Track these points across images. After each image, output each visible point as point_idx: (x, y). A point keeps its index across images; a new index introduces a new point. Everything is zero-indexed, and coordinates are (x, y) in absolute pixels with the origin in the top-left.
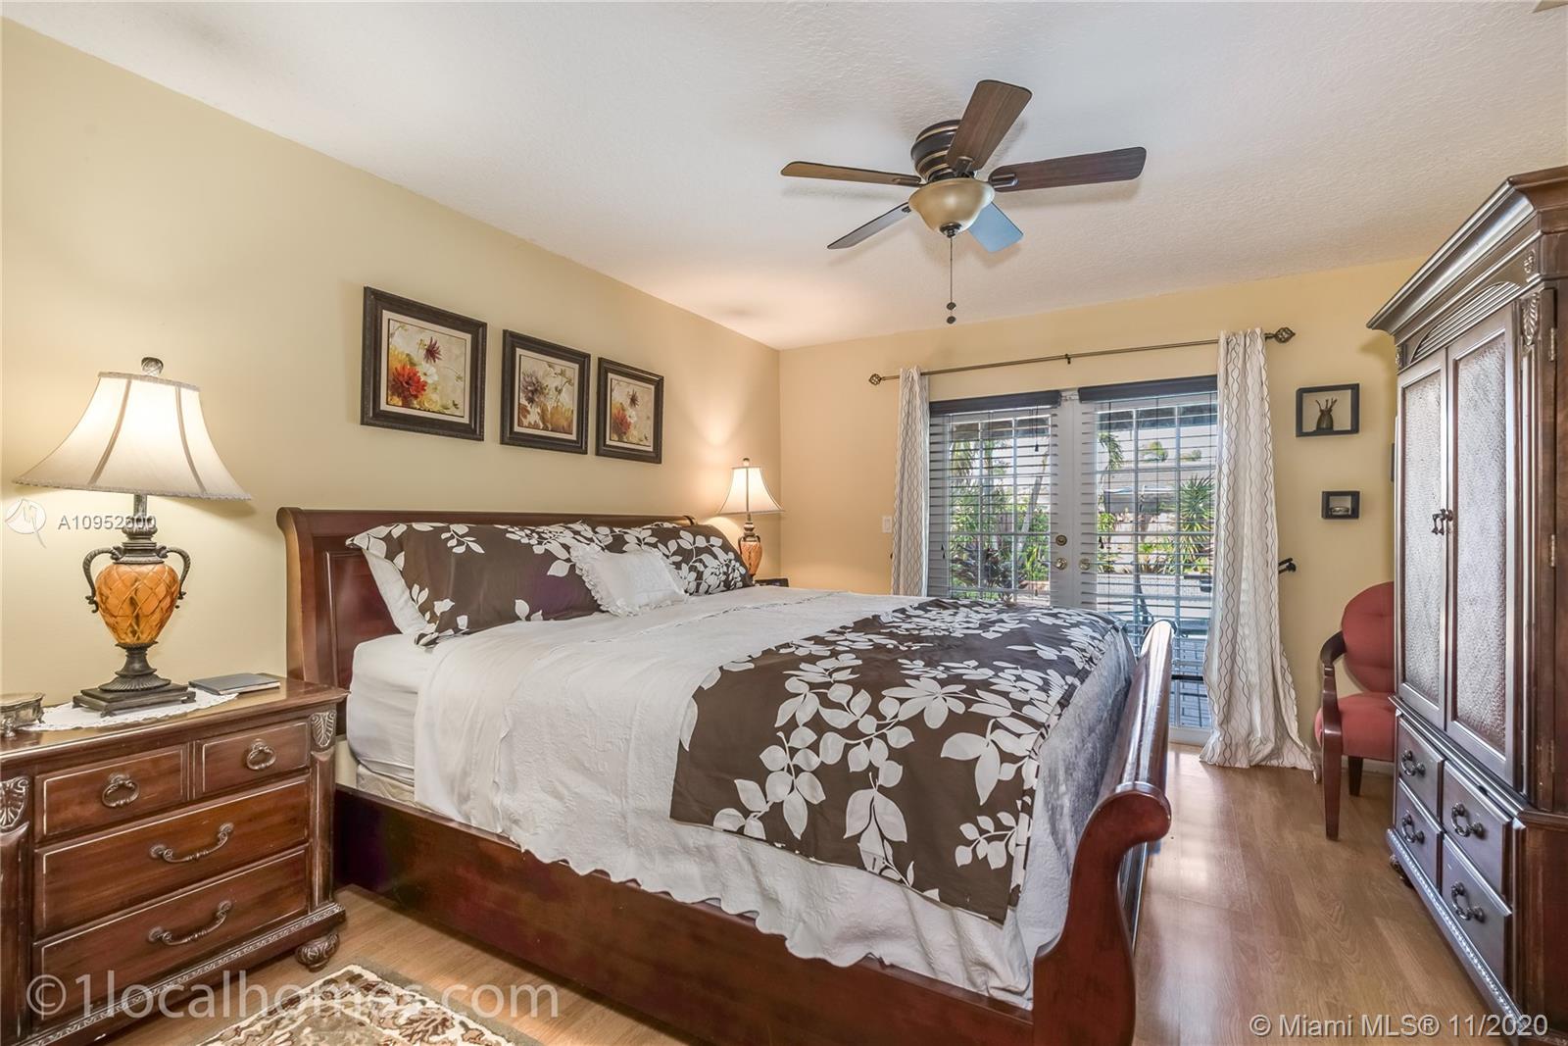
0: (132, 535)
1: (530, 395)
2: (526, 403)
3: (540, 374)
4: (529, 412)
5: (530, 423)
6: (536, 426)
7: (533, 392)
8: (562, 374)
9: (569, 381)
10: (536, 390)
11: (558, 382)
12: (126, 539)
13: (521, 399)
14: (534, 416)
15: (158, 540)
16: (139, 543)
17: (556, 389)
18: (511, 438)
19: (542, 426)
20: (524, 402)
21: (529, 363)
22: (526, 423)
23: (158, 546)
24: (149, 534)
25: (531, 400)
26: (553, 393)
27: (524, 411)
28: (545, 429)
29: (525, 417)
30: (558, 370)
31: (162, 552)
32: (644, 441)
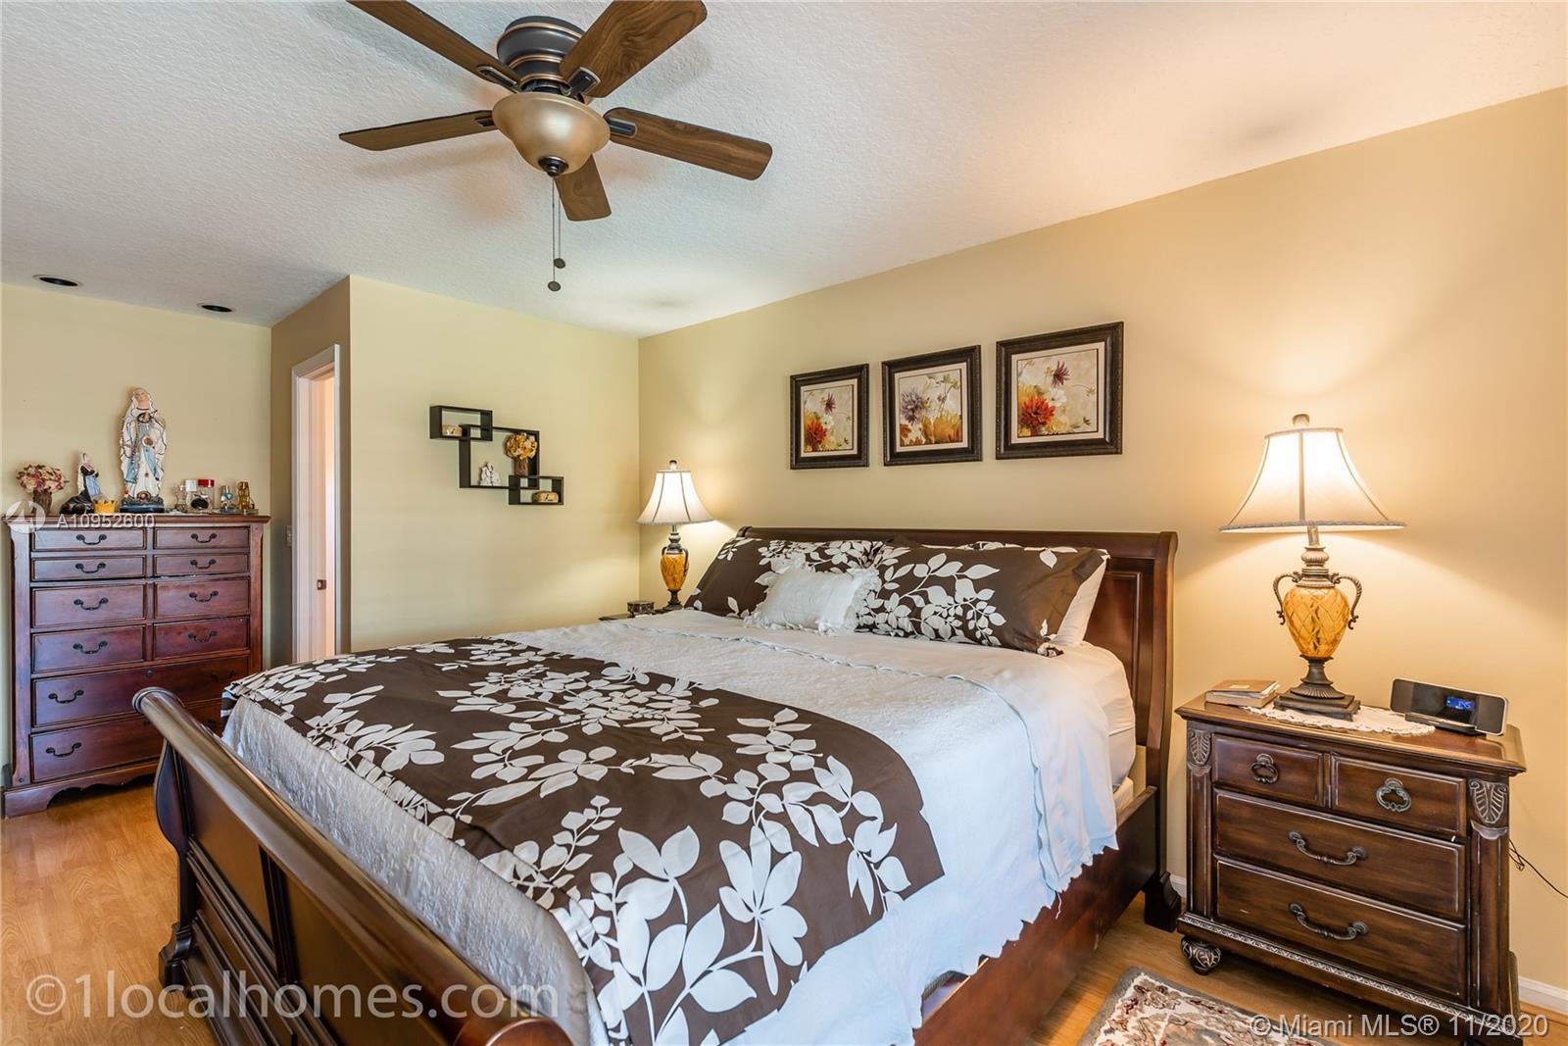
1: (910, 413)
2: (907, 422)
3: (920, 391)
4: (910, 431)
5: (911, 441)
6: (918, 442)
7: (913, 410)
8: (945, 380)
9: (954, 386)
10: (917, 407)
11: (940, 391)
13: (900, 419)
14: (916, 432)
17: (939, 399)
18: (895, 458)
19: (924, 440)
20: (905, 422)
21: (907, 383)
22: (906, 441)
24: (677, 541)
25: (911, 419)
26: (935, 405)
27: (905, 430)
28: (929, 442)
29: (906, 436)
30: (940, 377)
32: (1084, 427)
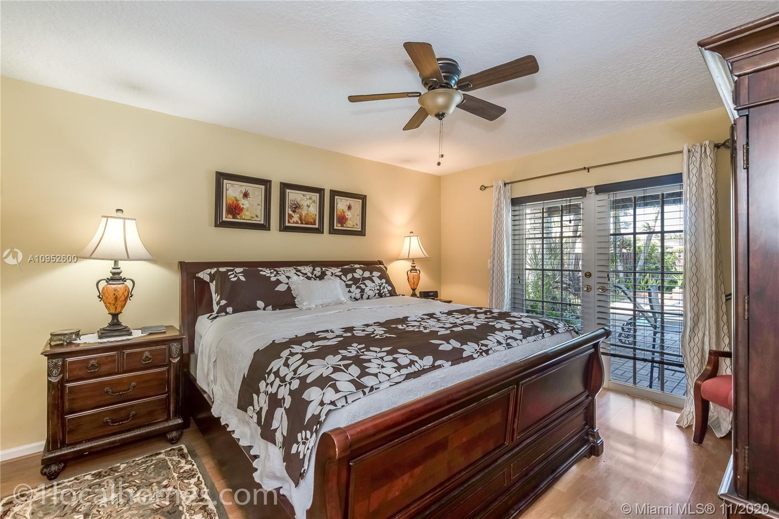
0: (114, 274)
1: (294, 209)
2: (292, 213)
3: (299, 200)
4: (293, 217)
5: (294, 222)
6: (297, 223)
7: (295, 208)
8: (310, 198)
9: (314, 202)
10: (297, 207)
11: (308, 202)
12: (111, 275)
13: (288, 211)
14: (296, 218)
15: (122, 275)
16: (116, 277)
17: (307, 206)
18: (284, 228)
19: (300, 222)
20: (291, 212)
21: (292, 195)
22: (291, 221)
23: (122, 278)
24: (119, 273)
25: (294, 212)
26: (305, 208)
27: (290, 216)
28: (302, 223)
29: (291, 219)
30: (308, 197)
31: (124, 280)
32: (356, 226)
